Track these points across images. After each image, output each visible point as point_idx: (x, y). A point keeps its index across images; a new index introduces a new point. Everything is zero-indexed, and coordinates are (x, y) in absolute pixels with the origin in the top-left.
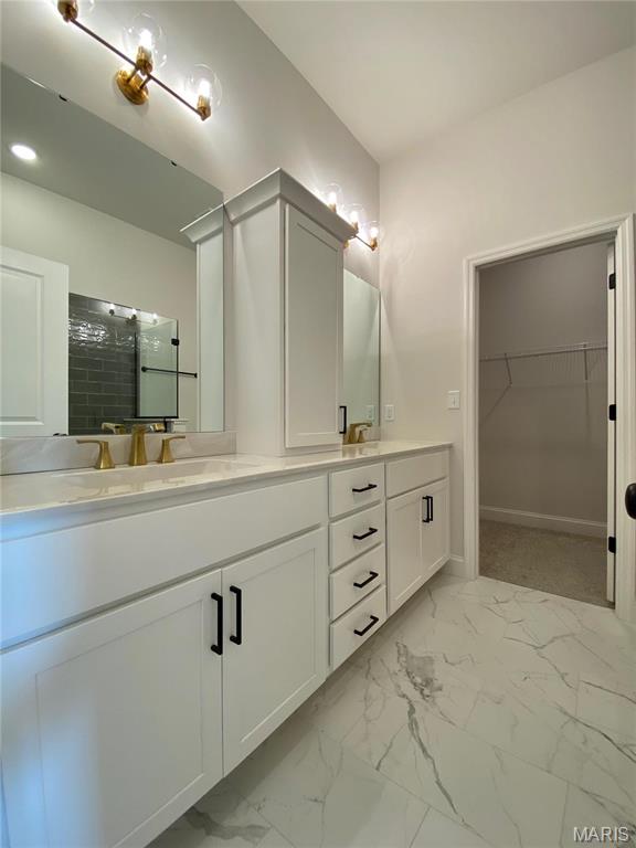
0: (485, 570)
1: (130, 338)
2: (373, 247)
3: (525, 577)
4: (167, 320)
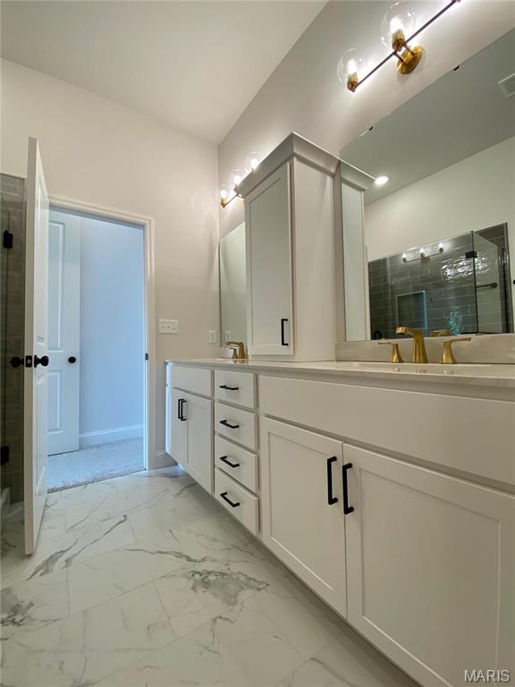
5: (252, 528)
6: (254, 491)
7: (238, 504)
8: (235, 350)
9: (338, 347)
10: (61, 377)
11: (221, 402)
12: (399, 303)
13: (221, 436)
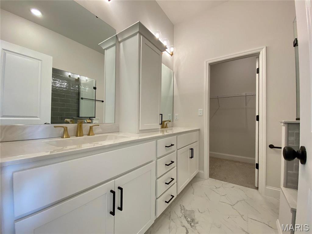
0: (211, 175)
1: (77, 86)
2: (172, 55)
3: (225, 178)
4: (91, 80)
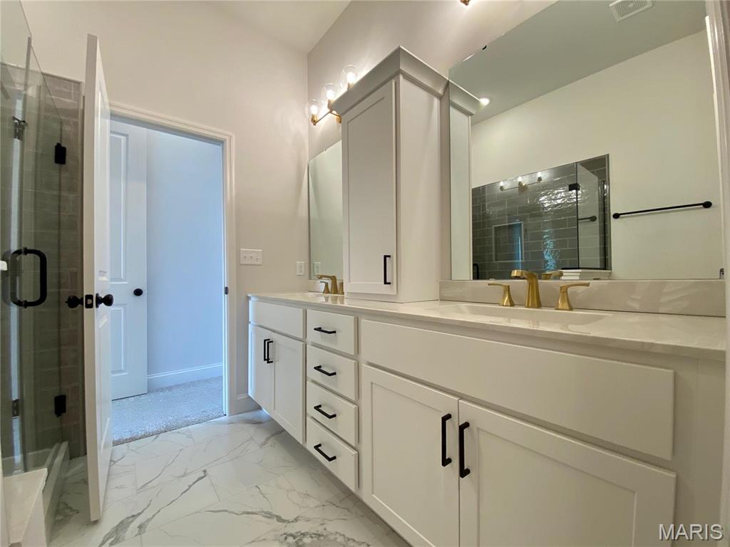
5: (351, 485)
6: (354, 445)
7: (334, 458)
8: (327, 284)
9: (442, 286)
10: (125, 311)
11: (315, 345)
12: (496, 234)
13: (314, 382)
